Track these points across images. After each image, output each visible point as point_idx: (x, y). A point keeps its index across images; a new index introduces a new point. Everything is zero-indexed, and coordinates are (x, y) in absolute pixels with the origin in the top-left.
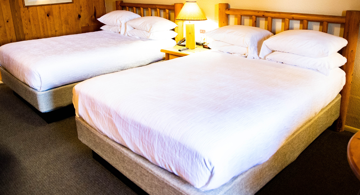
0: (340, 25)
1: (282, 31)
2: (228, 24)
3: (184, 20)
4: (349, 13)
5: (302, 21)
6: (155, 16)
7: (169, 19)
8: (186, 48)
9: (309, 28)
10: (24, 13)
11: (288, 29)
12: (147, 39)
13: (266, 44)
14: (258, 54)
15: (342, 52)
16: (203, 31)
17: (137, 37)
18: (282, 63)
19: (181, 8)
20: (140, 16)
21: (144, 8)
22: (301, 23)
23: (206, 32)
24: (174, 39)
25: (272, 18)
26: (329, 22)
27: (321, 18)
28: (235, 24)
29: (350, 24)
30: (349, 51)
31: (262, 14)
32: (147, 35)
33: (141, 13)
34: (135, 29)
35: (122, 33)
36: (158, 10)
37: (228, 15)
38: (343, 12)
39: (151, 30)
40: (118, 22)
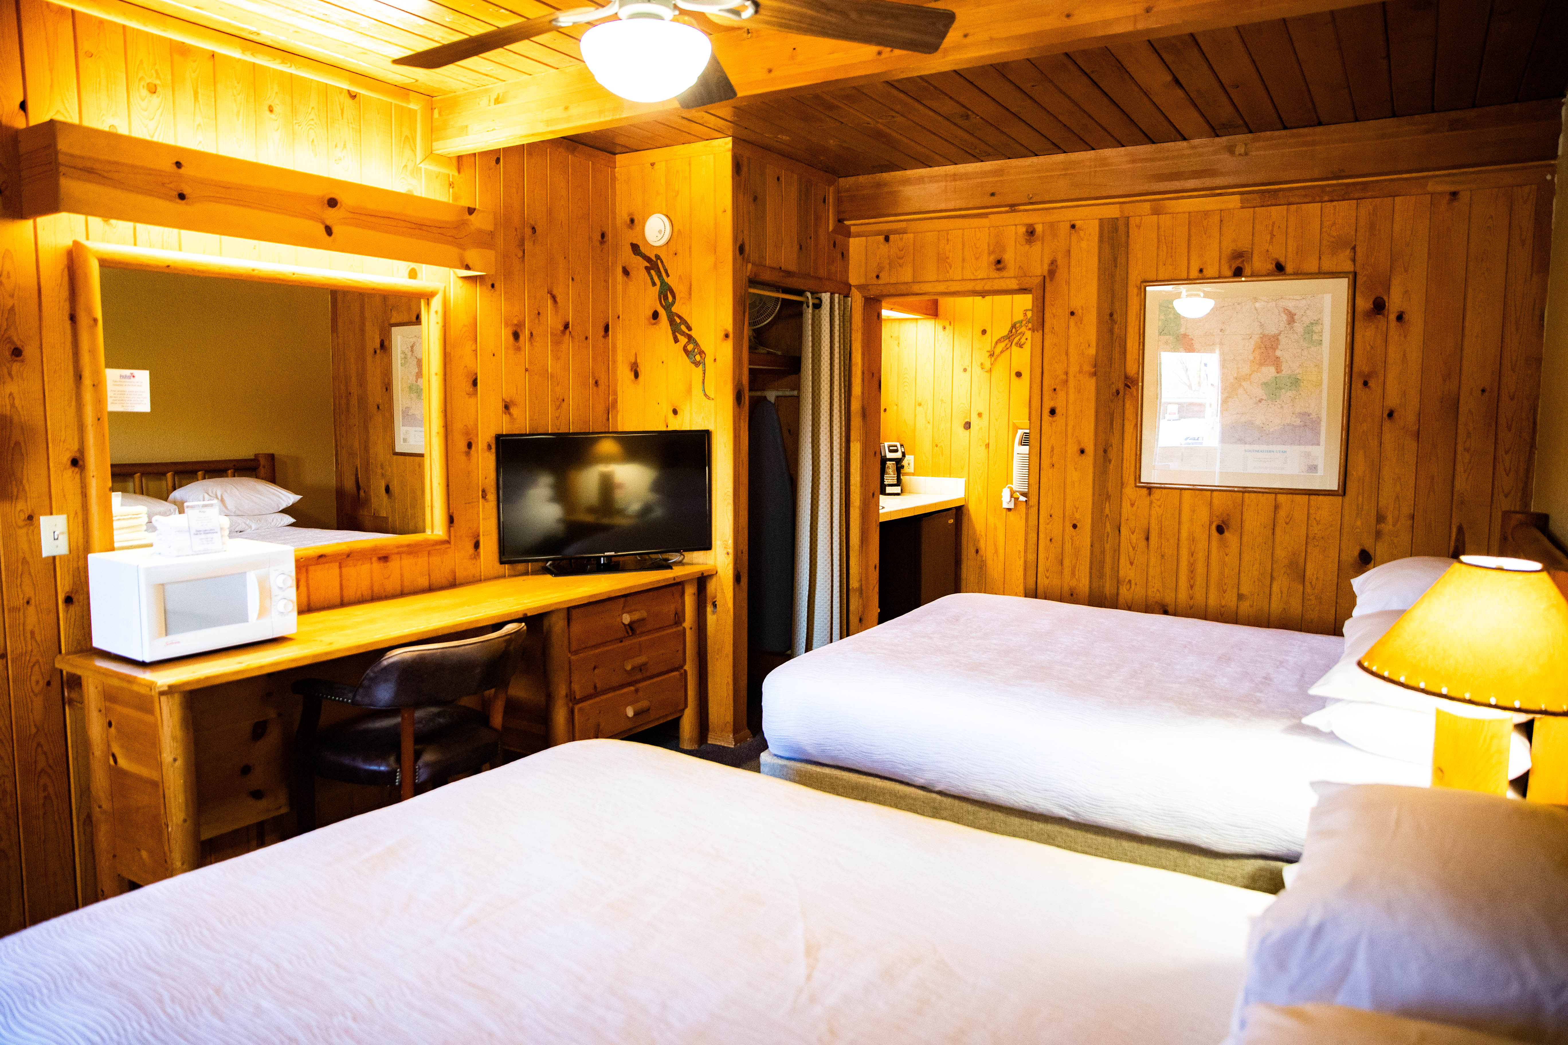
10: (1132, 505)
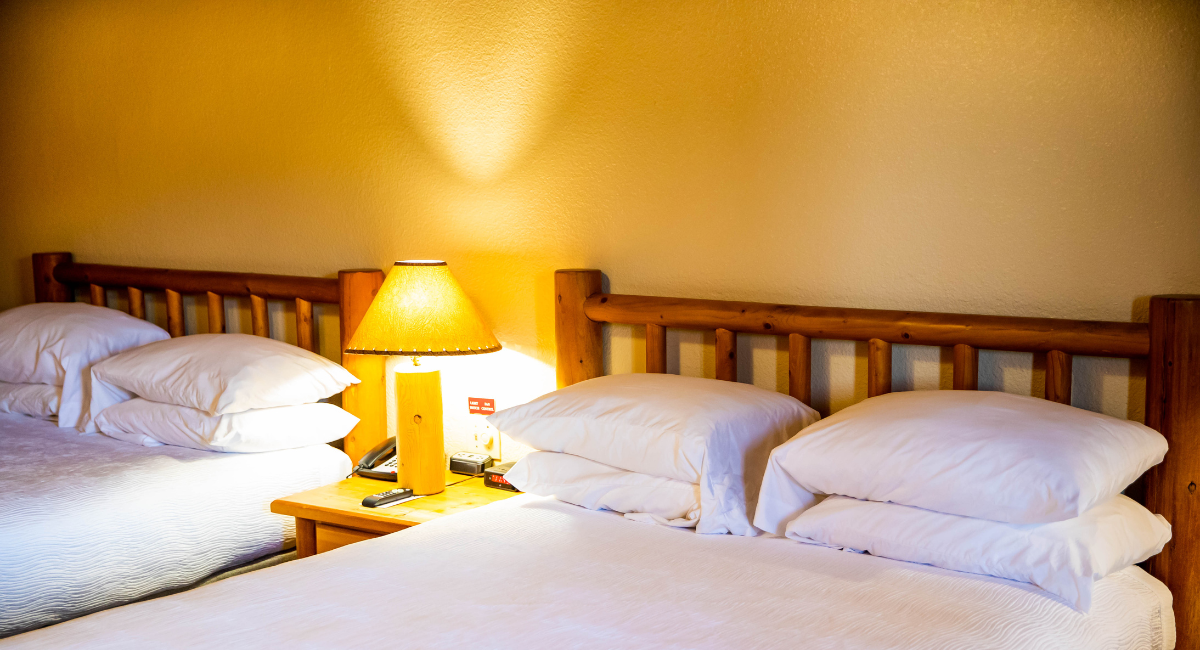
0: (1125, 364)
1: (856, 400)
2: (600, 368)
3: (388, 353)
4: (1164, 308)
5: (948, 348)
6: (245, 331)
7: (315, 345)
8: (402, 491)
9: (982, 379)
11: (888, 389)
12: (204, 449)
13: (783, 464)
14: (750, 514)
15: (1143, 490)
16: (481, 402)
17: (149, 441)
18: (866, 552)
19: (375, 292)
20: (162, 334)
21: (183, 293)
22: (944, 359)
23: (498, 408)
24: (340, 444)
25: (810, 337)
26: (1071, 352)
27: (1034, 333)
28: (637, 370)
29: (1170, 360)
30: (1178, 487)
31: (759, 319)
32: (200, 431)
33: (169, 318)
34: (136, 402)
35: (69, 416)
36: (257, 300)
37: (599, 329)
38: (1137, 304)
39: (222, 402)
40: (48, 362)
